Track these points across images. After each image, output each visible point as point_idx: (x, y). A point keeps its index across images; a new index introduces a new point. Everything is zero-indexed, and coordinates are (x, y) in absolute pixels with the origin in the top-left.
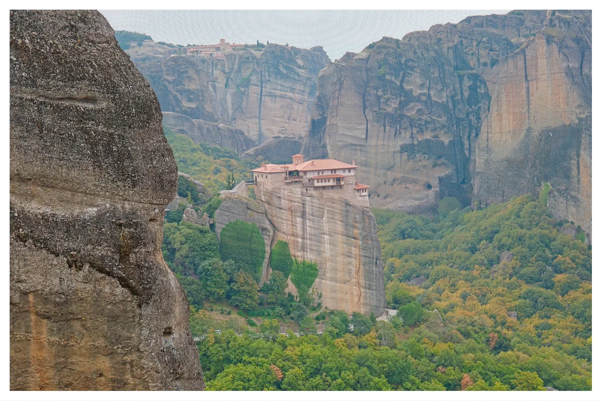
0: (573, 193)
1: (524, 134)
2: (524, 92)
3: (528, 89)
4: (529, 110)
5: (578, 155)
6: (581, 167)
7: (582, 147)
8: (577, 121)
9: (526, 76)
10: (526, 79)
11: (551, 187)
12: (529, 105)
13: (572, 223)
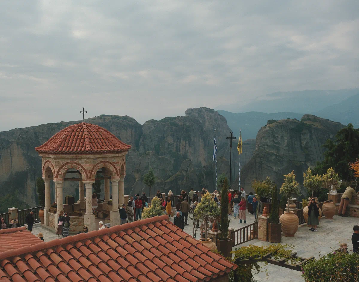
0: (25, 193)
1: (10, 174)
2: (10, 160)
3: (11, 159)
4: (12, 166)
5: (27, 181)
6: (28, 185)
7: (28, 179)
8: (26, 170)
9: (11, 155)
10: (11, 156)
11: (19, 191)
12: (12, 164)
13: (25, 203)
